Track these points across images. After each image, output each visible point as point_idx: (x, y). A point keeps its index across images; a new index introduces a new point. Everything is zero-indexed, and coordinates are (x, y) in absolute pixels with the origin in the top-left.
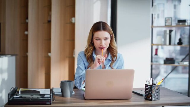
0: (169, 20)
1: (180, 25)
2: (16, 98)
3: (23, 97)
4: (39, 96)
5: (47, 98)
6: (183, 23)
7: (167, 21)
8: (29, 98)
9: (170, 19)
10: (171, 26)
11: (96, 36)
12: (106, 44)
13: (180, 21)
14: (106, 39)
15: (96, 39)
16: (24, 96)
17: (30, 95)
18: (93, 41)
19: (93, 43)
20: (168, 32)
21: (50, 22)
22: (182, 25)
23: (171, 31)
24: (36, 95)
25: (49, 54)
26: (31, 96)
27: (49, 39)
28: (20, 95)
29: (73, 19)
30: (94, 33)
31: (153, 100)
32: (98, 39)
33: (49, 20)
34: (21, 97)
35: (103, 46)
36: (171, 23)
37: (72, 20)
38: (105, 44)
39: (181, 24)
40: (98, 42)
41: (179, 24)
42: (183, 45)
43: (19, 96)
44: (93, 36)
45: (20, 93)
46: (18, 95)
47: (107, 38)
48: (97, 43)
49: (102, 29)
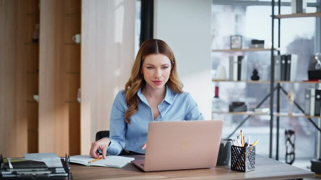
0: (237, 39)
1: (255, 47)
2: (6, 176)
3: (18, 173)
4: (47, 170)
5: (60, 173)
6: (261, 45)
7: (234, 40)
8: (31, 174)
9: (240, 38)
10: (240, 49)
11: (149, 63)
12: (164, 75)
13: (255, 42)
14: (164, 67)
15: (148, 68)
16: (19, 171)
17: (31, 170)
18: (143, 72)
19: (143, 74)
20: (236, 59)
21: (36, 41)
22: (259, 47)
23: (240, 58)
24: (40, 169)
25: (36, 97)
26: (33, 171)
27: (36, 71)
28: (12, 170)
29: (77, 36)
30: (143, 58)
31: (246, 171)
32: (151, 68)
33: (35, 38)
34: (14, 173)
35: (158, 79)
36: (240, 45)
37: (75, 38)
38: (162, 75)
39: (257, 46)
40: (152, 72)
41: (253, 46)
42: (260, 81)
43: (10, 173)
44: (142, 62)
45: (11, 166)
46: (8, 170)
47: (166, 66)
48: (148, 74)
49: (158, 51)
